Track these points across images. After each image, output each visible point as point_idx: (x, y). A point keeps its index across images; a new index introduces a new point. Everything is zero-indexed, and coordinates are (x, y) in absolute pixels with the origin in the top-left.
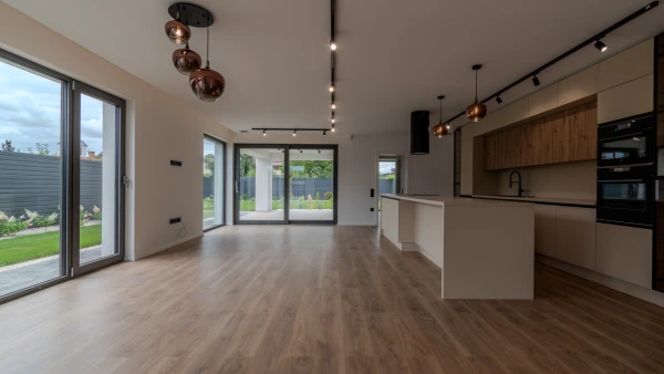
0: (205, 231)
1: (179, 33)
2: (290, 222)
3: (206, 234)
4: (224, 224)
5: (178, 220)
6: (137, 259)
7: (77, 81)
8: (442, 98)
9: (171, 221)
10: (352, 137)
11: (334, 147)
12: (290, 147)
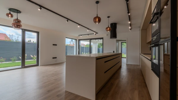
1: (10, 16)
5: (56, 58)
6: (40, 66)
7: (24, 29)
8: (109, 17)
9: (53, 58)
10: (107, 35)
11: (102, 38)
12: (91, 39)
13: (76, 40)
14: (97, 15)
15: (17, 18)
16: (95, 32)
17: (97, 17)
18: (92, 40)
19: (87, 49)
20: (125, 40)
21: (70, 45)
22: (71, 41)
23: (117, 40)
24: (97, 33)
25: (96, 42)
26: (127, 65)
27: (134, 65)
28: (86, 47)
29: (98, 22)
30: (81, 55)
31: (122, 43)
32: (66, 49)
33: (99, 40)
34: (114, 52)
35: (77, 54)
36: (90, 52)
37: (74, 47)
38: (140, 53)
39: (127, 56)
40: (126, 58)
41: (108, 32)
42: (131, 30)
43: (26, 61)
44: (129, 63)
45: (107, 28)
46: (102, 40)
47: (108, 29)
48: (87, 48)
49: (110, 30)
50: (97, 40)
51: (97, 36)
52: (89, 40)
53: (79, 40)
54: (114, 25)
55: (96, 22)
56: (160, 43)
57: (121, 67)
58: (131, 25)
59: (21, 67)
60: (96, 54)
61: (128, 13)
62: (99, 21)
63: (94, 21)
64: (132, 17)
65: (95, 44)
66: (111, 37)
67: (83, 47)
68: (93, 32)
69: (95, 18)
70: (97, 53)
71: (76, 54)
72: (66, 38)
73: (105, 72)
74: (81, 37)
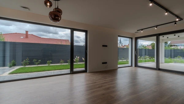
0: (119, 68)
2: (159, 69)
3: (119, 69)
4: (132, 66)
5: (106, 63)
6: (89, 72)
7: (73, 29)
9: (103, 63)
12: (160, 35)
15: (58, 7)
16: (178, 17)
22: (120, 43)
24: (181, 19)
37: (128, 49)
43: (74, 63)
53: (137, 39)
59: (69, 72)
72: (119, 36)
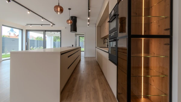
8: (70, 9)
10: (66, 28)
11: (60, 31)
12: (45, 31)
13: (22, 30)
14: (59, 3)
16: (51, 23)
17: (59, 6)
18: (47, 32)
19: (39, 43)
20: (83, 35)
21: (9, 36)
22: (11, 31)
23: (76, 34)
24: (54, 24)
25: (52, 34)
26: (85, 58)
27: (91, 57)
28: (37, 41)
29: (60, 12)
30: (29, 50)
31: (79, 37)
32: (3, 43)
33: (56, 33)
34: (73, 46)
35: (24, 49)
36: (45, 47)
37: (18, 39)
38: (96, 46)
39: (85, 49)
40: (84, 51)
41: (69, 24)
42: (88, 25)
44: (86, 56)
45: (68, 21)
46: (59, 33)
47: (70, 22)
48: (40, 41)
49: (71, 23)
50: (53, 33)
51: (54, 28)
52: (43, 32)
53: (27, 31)
54: (74, 18)
55: (57, 11)
56: (117, 39)
57: (80, 60)
58: (89, 21)
60: (51, 49)
61: (89, 9)
62: (62, 11)
63: (55, 10)
64: (91, 14)
65: (50, 37)
66: (71, 31)
67: (34, 41)
68: (49, 23)
69: (56, 7)
70: (52, 47)
71: (22, 49)
72: (3, 25)
73: (68, 68)
74: (30, 27)
